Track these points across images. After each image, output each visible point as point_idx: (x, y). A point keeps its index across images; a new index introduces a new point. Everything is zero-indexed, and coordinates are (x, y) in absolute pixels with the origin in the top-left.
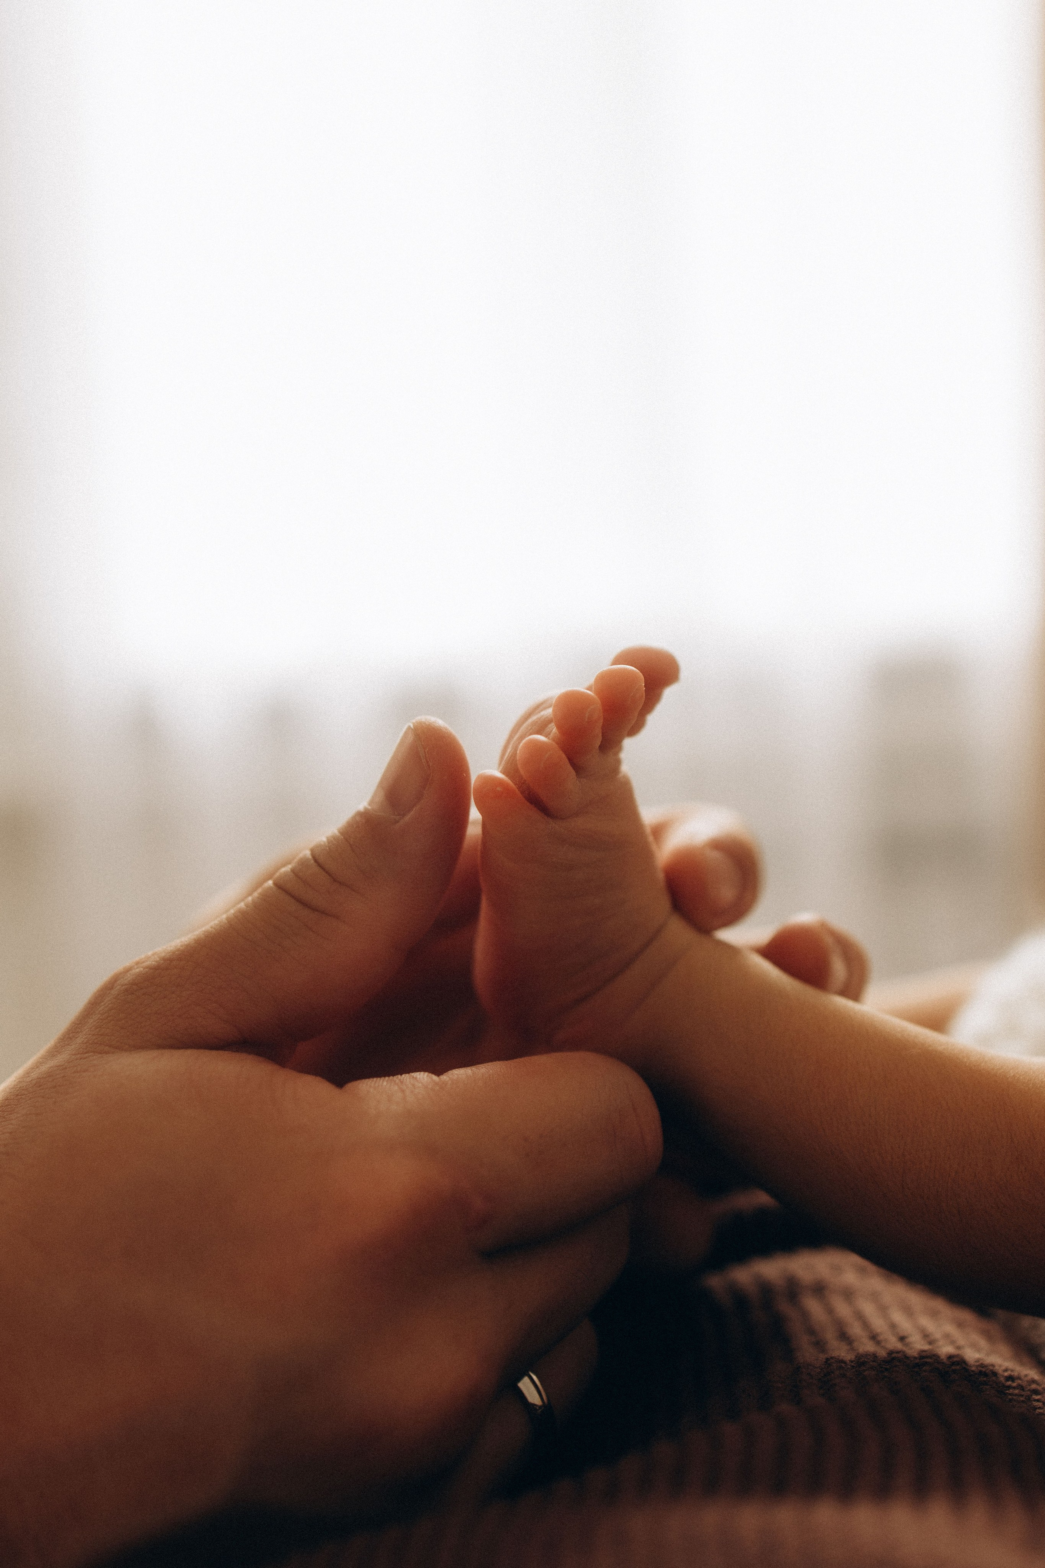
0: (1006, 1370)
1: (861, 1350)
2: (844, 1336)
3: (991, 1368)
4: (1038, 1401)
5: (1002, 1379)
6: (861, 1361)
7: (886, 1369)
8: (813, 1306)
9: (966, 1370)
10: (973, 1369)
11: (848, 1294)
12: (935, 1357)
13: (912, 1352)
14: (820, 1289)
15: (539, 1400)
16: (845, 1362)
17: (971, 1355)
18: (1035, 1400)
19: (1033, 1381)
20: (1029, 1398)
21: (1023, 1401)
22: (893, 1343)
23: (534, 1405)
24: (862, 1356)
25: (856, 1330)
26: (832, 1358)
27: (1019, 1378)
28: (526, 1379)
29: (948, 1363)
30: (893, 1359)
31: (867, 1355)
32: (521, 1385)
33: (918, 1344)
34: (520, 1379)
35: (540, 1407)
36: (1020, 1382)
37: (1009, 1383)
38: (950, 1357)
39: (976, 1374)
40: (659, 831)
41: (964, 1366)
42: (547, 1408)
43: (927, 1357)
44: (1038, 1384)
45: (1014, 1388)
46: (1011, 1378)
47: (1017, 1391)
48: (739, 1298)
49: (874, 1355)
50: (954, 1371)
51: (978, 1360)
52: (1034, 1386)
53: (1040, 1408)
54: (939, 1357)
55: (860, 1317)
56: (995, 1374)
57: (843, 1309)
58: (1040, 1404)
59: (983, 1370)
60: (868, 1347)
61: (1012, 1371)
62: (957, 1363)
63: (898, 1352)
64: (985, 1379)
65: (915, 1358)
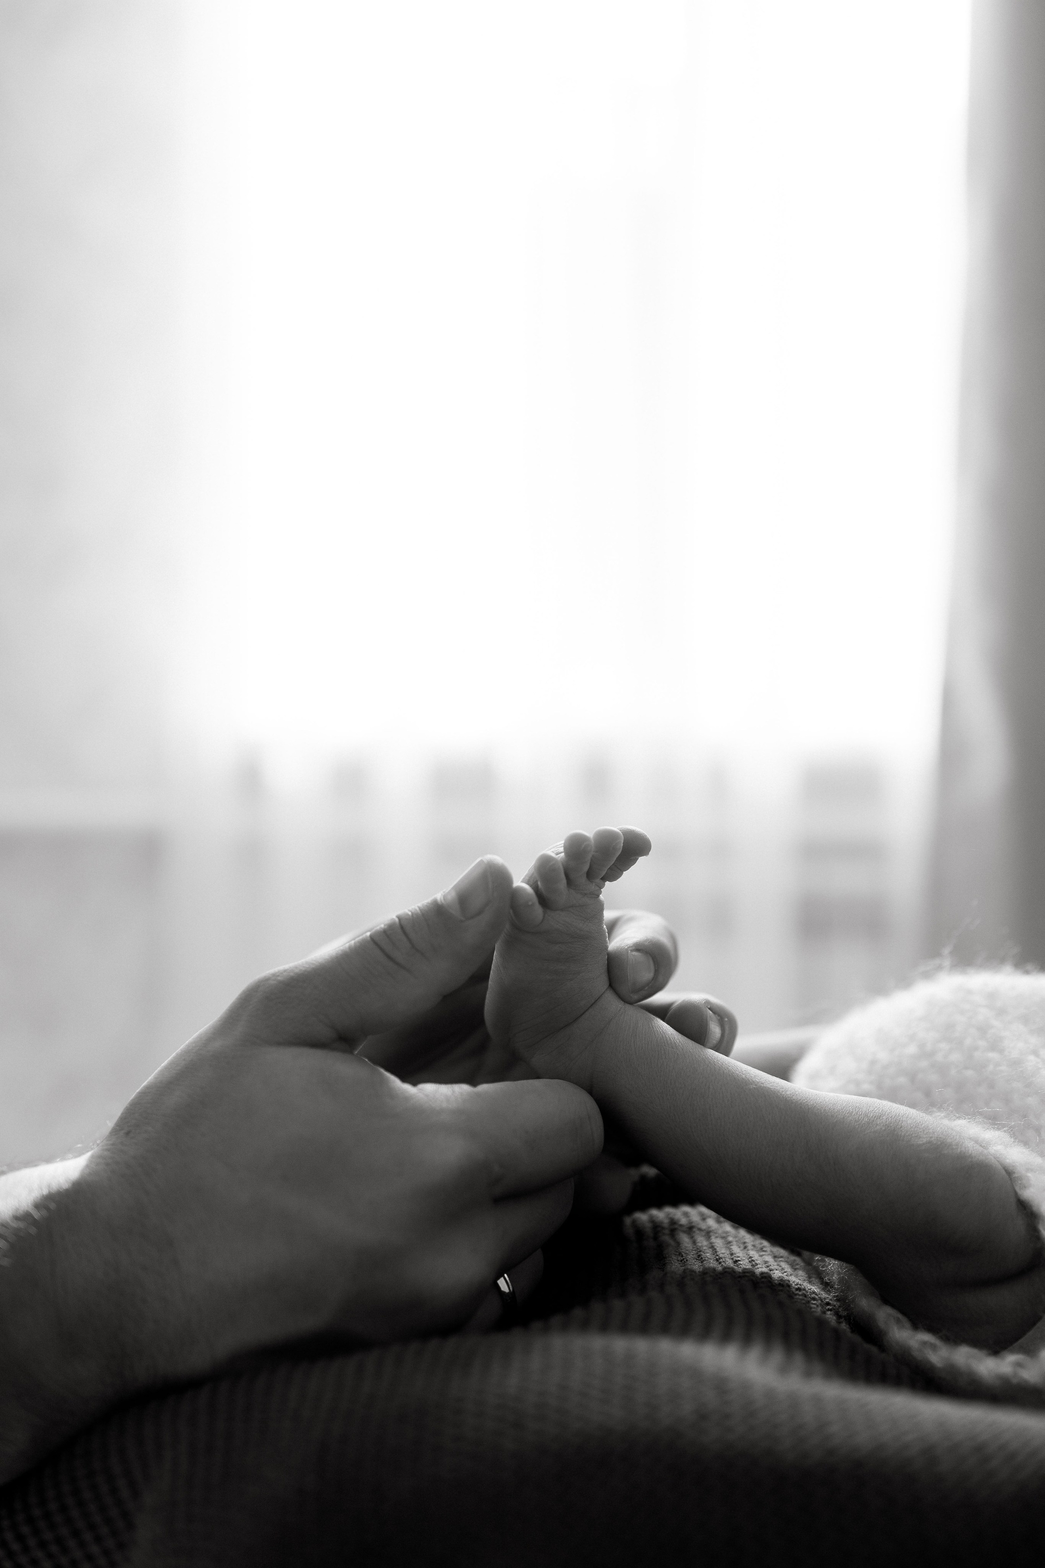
0: (797, 1284)
1: (707, 1266)
2: (699, 1258)
3: (787, 1282)
4: (814, 1304)
5: (794, 1290)
6: (705, 1272)
7: (720, 1278)
8: (685, 1239)
9: (770, 1282)
10: (776, 1281)
11: (708, 1234)
12: (752, 1273)
13: (739, 1270)
14: (690, 1229)
15: (508, 1289)
16: (695, 1272)
17: (777, 1274)
18: (813, 1304)
19: (814, 1293)
20: (809, 1302)
21: (804, 1303)
22: (729, 1263)
23: (504, 1292)
24: (706, 1269)
25: (708, 1254)
26: (688, 1269)
27: (804, 1289)
28: (502, 1279)
29: (760, 1277)
30: (725, 1272)
31: (709, 1268)
32: (499, 1282)
33: (745, 1264)
34: (498, 1278)
35: (508, 1293)
36: (804, 1292)
37: (798, 1292)
38: (762, 1273)
39: (777, 1285)
40: (613, 925)
41: (769, 1279)
42: (512, 1294)
43: (748, 1272)
44: (816, 1295)
45: (800, 1295)
46: (799, 1289)
47: (801, 1297)
48: (639, 1232)
49: (714, 1269)
50: (763, 1282)
51: (780, 1277)
52: (813, 1295)
53: (814, 1308)
54: (755, 1273)
55: (712, 1247)
56: (789, 1286)
57: (702, 1242)
58: (815, 1306)
59: (782, 1283)
60: (713, 1264)
61: (800, 1285)
62: (766, 1278)
63: (729, 1268)
64: (781, 1288)
65: (740, 1273)
